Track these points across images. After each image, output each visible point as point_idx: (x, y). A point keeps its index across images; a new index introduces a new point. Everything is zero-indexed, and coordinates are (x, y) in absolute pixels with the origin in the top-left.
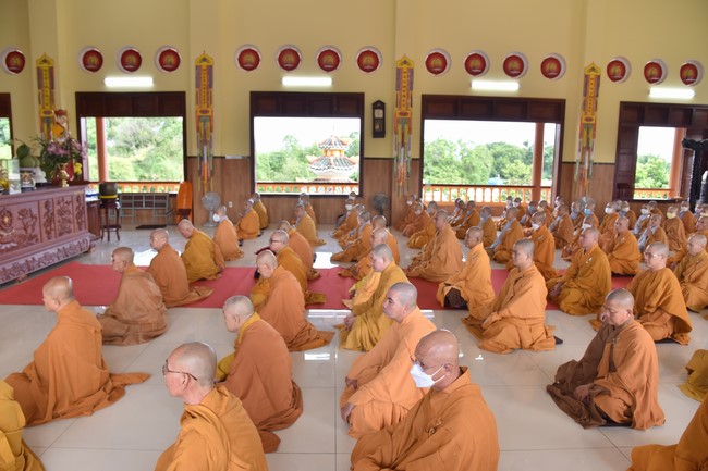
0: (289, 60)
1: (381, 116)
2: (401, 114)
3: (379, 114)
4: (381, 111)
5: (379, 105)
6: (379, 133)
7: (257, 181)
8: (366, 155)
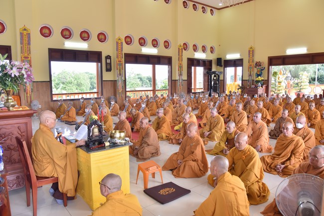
0: (67, 34)
1: (109, 62)
2: (119, 61)
3: (108, 61)
4: (109, 60)
5: (108, 57)
6: (109, 70)
7: (53, 93)
8: (103, 80)
